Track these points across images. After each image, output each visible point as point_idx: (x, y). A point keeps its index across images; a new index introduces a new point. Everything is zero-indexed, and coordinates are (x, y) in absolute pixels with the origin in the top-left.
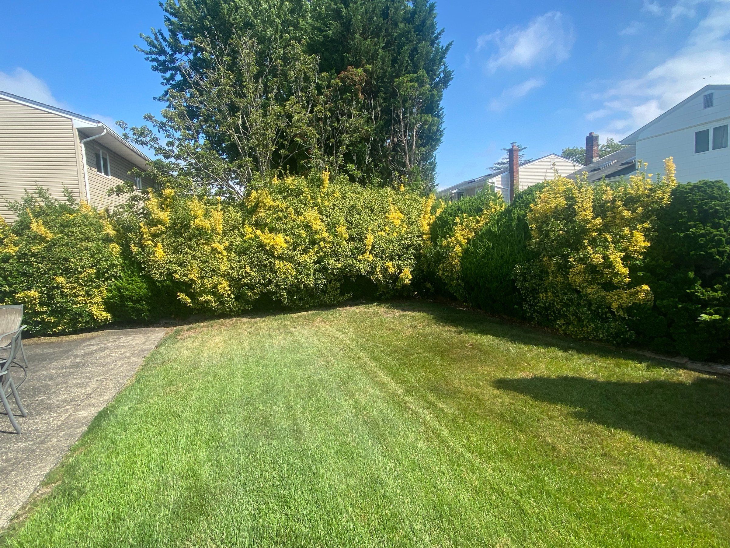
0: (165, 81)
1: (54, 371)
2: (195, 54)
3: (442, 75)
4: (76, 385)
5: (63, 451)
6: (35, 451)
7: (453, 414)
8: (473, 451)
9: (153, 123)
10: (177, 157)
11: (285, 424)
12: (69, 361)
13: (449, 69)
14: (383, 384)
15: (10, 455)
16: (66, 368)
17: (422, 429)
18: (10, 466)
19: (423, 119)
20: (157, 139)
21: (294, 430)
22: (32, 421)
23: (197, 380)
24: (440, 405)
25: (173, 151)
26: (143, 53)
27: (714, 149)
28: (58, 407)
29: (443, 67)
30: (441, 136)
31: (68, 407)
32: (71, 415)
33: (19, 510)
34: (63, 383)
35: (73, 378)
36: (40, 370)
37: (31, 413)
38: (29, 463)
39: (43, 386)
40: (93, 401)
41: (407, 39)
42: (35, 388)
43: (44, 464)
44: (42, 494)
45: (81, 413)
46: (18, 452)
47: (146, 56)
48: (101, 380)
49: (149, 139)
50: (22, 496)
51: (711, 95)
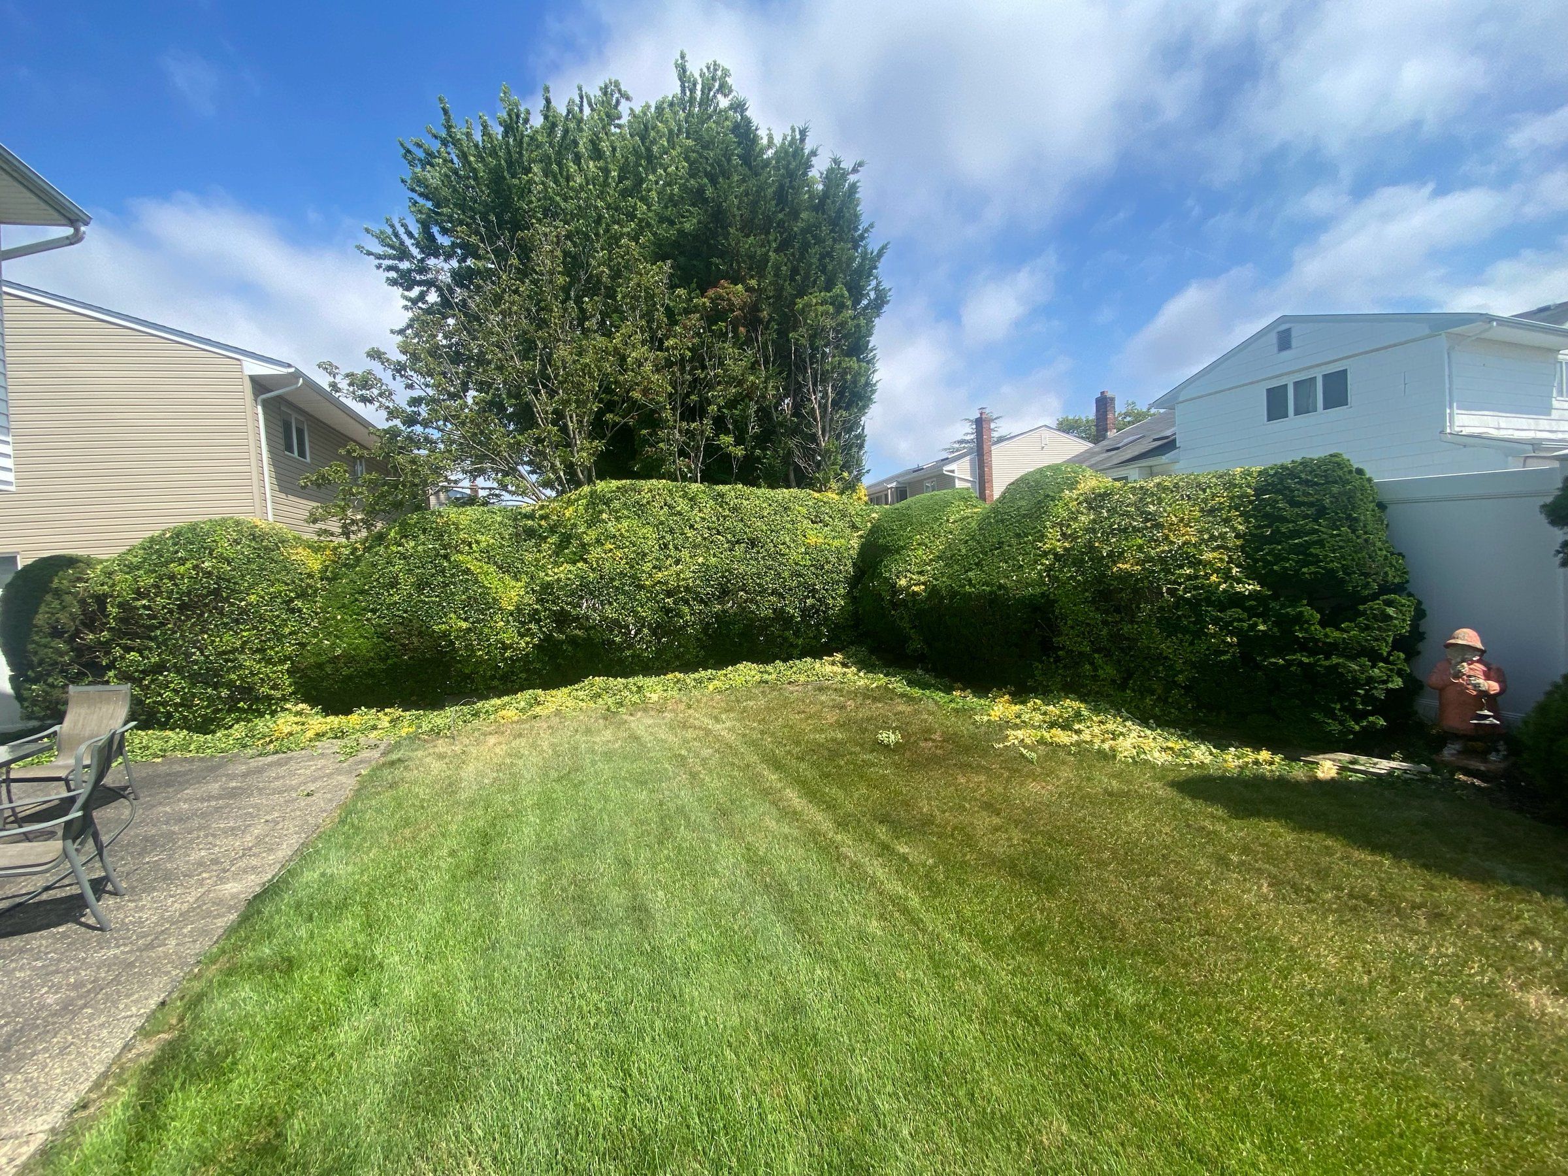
0: (409, 304)
1: (186, 806)
2: (463, 260)
3: (872, 295)
4: (224, 832)
5: (186, 964)
6: (131, 965)
7: (924, 865)
8: (970, 935)
9: (383, 363)
10: (426, 424)
11: (618, 898)
12: (217, 786)
13: (885, 285)
14: (795, 813)
15: (83, 973)
16: (210, 798)
17: (872, 896)
18: (80, 997)
19: (844, 365)
20: (391, 394)
21: (634, 909)
22: (133, 904)
23: (453, 817)
24: (903, 849)
25: (419, 414)
26: (372, 257)
27: (1297, 413)
28: (185, 876)
29: (874, 283)
30: (873, 392)
31: (204, 875)
32: (209, 891)
33: (90, 1090)
34: (199, 829)
35: (221, 818)
36: (160, 803)
37: (133, 888)
38: (118, 992)
39: (162, 835)
40: (254, 862)
41: (815, 237)
42: (146, 839)
43: (147, 993)
44: (139, 1055)
45: (228, 886)
46: (99, 968)
47: (377, 262)
48: (273, 821)
49: (375, 392)
50: (99, 1059)
51: (1288, 330)
